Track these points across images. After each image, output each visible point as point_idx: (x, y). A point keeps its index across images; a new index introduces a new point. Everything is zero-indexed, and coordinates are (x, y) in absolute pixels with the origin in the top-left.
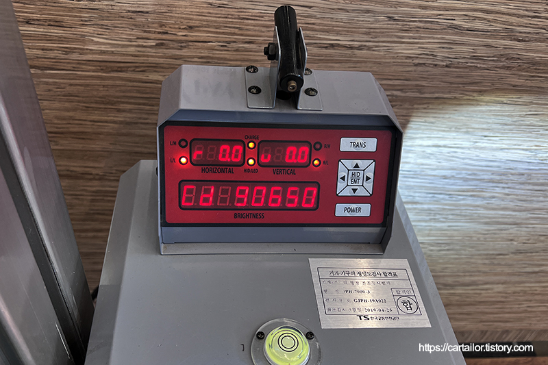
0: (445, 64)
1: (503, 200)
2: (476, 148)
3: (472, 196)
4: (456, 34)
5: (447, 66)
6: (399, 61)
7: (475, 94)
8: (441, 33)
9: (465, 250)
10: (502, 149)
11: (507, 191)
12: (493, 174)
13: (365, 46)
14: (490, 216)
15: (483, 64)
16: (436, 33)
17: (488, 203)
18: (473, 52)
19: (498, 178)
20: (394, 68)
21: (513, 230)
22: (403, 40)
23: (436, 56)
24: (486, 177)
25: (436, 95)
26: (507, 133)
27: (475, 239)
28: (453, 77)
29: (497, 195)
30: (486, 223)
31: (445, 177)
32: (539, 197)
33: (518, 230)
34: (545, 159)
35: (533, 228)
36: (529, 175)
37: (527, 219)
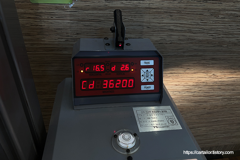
1: (199, 93)
2: (186, 73)
3: (187, 92)
4: (172, 32)
5: (170, 43)
7: (182, 53)
9: (188, 114)
10: (195, 73)
11: (200, 89)
12: (193, 83)
15: (183, 42)
16: (165, 32)
17: (194, 94)
18: (179, 38)
19: (196, 84)
21: (205, 105)
22: (154, 35)
23: (166, 40)
24: (191, 84)
25: (168, 54)
26: (196, 67)
27: (191, 109)
28: (173, 47)
29: (196, 91)
30: (194, 102)
31: (176, 85)
32: (211, 91)
33: (206, 104)
34: (211, 76)
35: (212, 103)
36: (206, 82)
37: (209, 100)
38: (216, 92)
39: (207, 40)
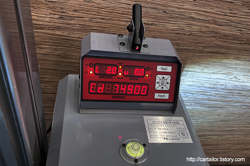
0: (188, 34)
1: (215, 96)
2: (203, 72)
4: (193, 21)
5: (189, 35)
6: (169, 31)
7: (201, 48)
8: (186, 20)
10: (214, 73)
11: (216, 92)
12: (210, 84)
13: (154, 24)
14: (210, 104)
15: (205, 35)
16: (184, 20)
17: (209, 98)
18: (200, 29)
19: (213, 86)
20: (167, 34)
21: (220, 111)
22: (170, 22)
23: (184, 30)
24: (207, 86)
25: (185, 48)
26: (215, 66)
27: (204, 114)
28: (192, 40)
29: (212, 94)
30: (208, 107)
31: (190, 85)
32: (230, 95)
33: (222, 111)
34: (232, 79)
35: (228, 109)
36: (226, 85)
37: (226, 105)
38: (235, 98)
39: (234, 35)
